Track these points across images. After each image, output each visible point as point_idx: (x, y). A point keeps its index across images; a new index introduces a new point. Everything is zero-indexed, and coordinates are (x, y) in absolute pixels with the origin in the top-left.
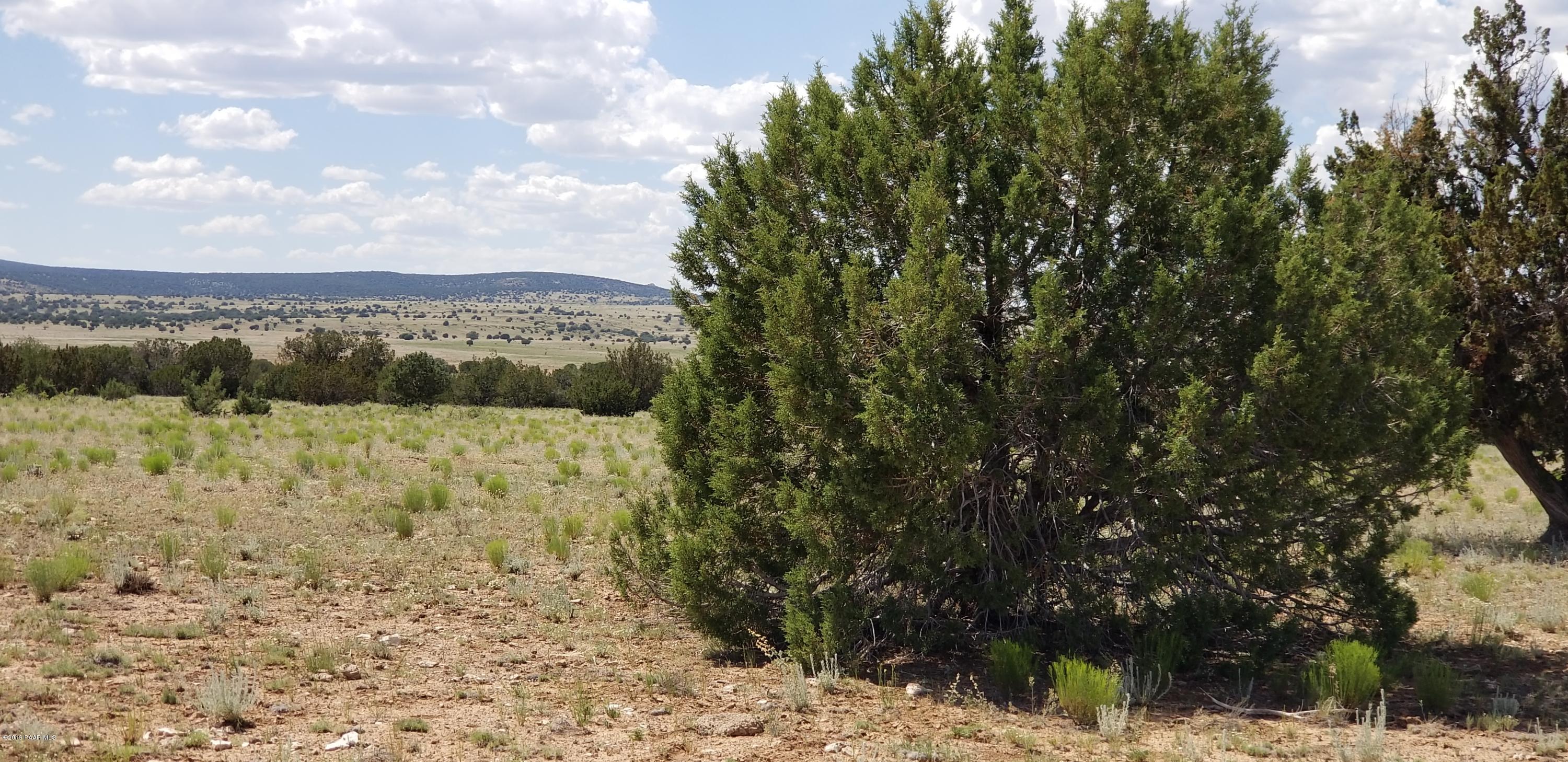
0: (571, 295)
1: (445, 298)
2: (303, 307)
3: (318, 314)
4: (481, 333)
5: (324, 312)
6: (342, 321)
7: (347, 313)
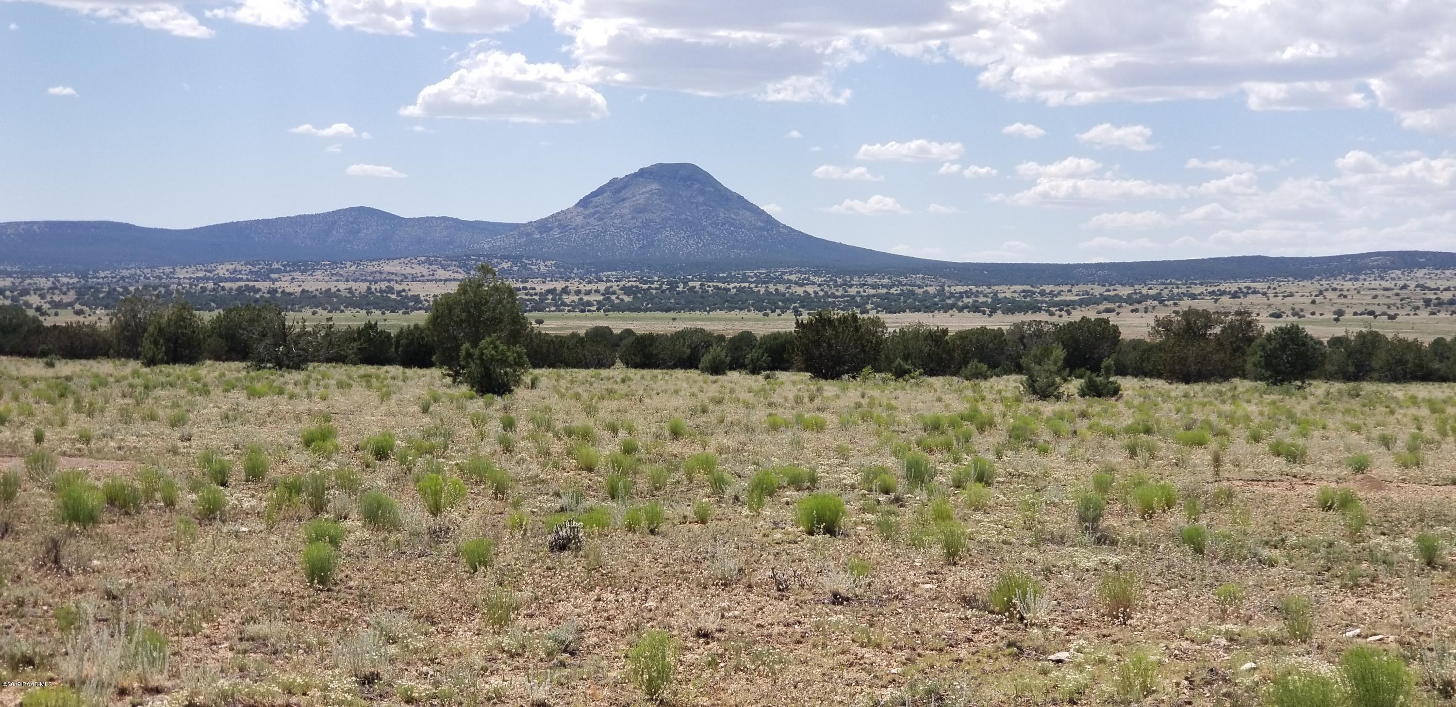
0: (1436, 272)
1: (1312, 278)
2: (1180, 290)
3: (1193, 297)
4: (1348, 310)
5: (1199, 295)
6: (1215, 302)
7: (1221, 295)
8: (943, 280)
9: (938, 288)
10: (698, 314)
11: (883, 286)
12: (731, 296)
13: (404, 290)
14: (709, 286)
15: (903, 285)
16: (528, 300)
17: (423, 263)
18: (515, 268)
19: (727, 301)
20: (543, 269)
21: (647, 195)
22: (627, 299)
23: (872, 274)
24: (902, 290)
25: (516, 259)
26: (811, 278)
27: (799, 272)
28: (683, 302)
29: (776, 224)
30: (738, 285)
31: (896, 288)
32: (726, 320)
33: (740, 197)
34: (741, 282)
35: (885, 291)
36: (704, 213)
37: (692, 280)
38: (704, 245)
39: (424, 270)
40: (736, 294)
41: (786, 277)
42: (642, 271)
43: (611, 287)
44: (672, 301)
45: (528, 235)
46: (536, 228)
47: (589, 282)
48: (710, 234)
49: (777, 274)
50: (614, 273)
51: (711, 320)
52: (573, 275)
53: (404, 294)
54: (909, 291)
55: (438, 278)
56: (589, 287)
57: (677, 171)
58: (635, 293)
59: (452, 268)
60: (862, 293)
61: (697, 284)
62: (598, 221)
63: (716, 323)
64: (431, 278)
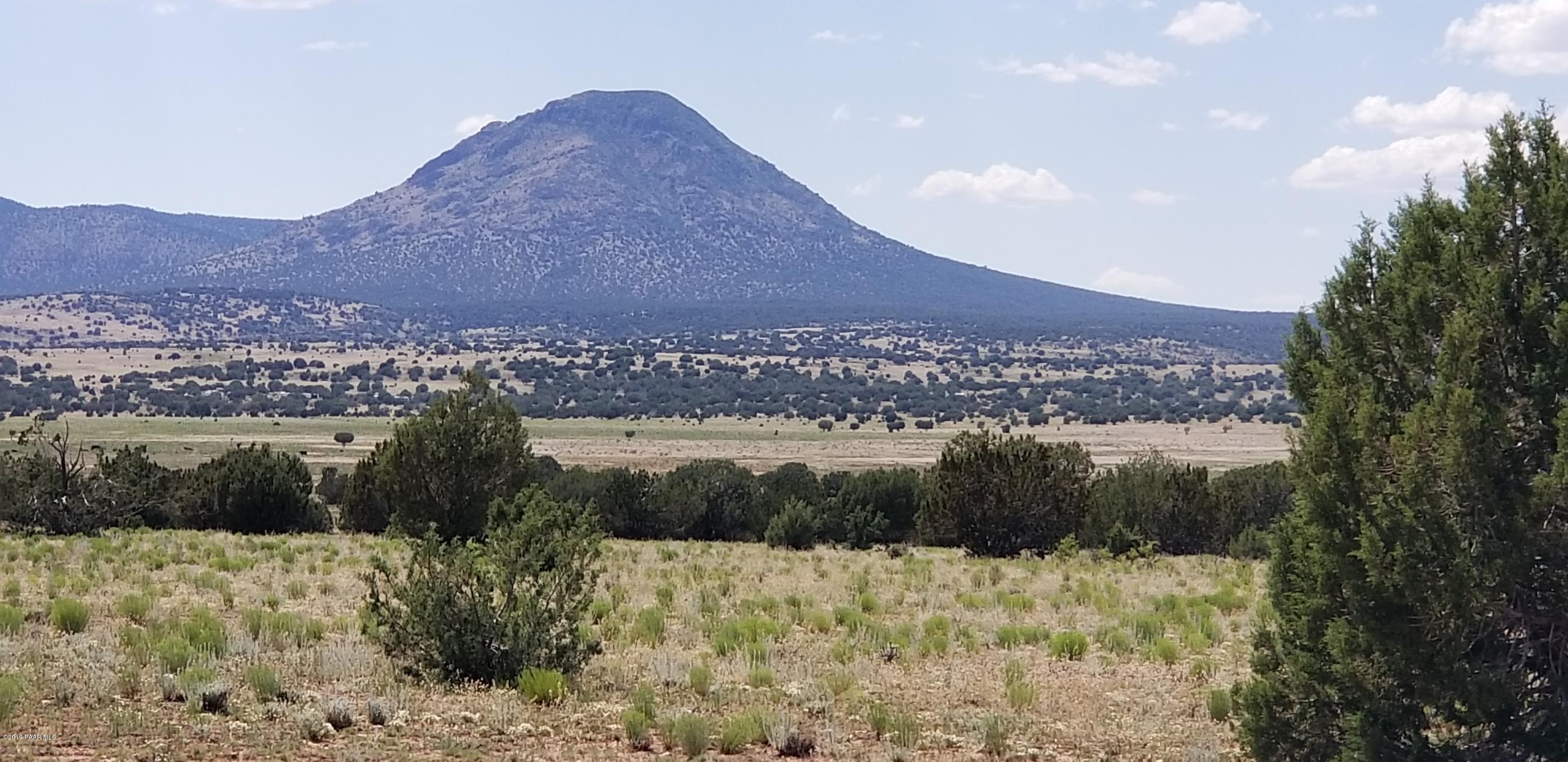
8: (1209, 350)
9: (1198, 367)
10: (676, 423)
11: (1079, 364)
12: (748, 384)
13: (37, 367)
14: (700, 363)
15: (1121, 362)
16: (308, 389)
17: (74, 306)
18: (275, 319)
19: (740, 395)
20: (336, 321)
21: (563, 161)
22: (522, 388)
23: (1054, 337)
24: (1119, 372)
25: (277, 299)
26: (923, 344)
27: (898, 332)
28: (643, 395)
29: (847, 224)
30: (762, 361)
31: (1106, 368)
32: (741, 436)
33: (767, 167)
34: (770, 354)
35: (1081, 374)
36: (688, 201)
37: (662, 349)
38: (687, 271)
39: (78, 322)
40: (758, 379)
41: (866, 342)
42: (553, 327)
43: (489, 362)
44: (621, 393)
45: (302, 245)
46: (321, 231)
47: (441, 352)
48: (701, 247)
49: (848, 335)
50: (491, 331)
51: (706, 436)
52: (401, 335)
53: (37, 374)
54: (1136, 374)
55: (109, 339)
56: (439, 362)
57: (630, 108)
58: (538, 376)
59: (138, 318)
60: (1035, 380)
61: (675, 358)
62: (457, 215)
63: (721, 443)
64: (91, 339)
